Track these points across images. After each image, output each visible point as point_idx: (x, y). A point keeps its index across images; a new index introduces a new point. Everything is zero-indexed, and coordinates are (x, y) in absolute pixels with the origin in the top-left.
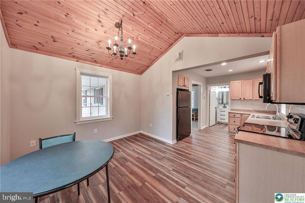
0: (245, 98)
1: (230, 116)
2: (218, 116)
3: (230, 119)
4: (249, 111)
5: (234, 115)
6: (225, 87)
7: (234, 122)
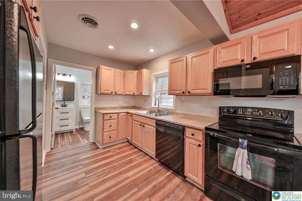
1: (105, 119)
2: (57, 121)
3: (105, 123)
4: (115, 108)
5: (111, 117)
6: (64, 75)
7: (111, 126)
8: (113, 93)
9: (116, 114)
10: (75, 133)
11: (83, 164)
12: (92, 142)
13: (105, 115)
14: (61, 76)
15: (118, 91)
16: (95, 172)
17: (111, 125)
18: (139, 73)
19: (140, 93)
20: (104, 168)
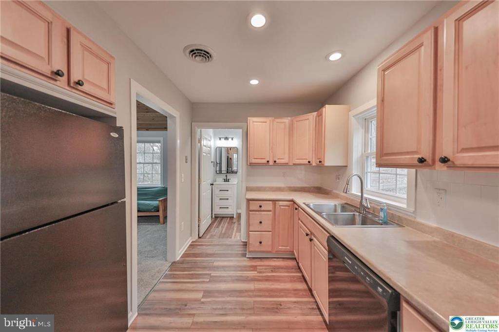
0: (278, 161)
1: (251, 208)
2: (216, 201)
3: (251, 215)
4: (279, 189)
5: (261, 207)
6: (226, 138)
7: (261, 223)
8: (271, 163)
9: (271, 202)
10: (234, 221)
11: (212, 275)
12: (243, 241)
13: (250, 202)
14: (223, 140)
15: (278, 159)
16: (214, 299)
17: (261, 221)
18: (318, 116)
19: (319, 160)
20: (229, 299)
